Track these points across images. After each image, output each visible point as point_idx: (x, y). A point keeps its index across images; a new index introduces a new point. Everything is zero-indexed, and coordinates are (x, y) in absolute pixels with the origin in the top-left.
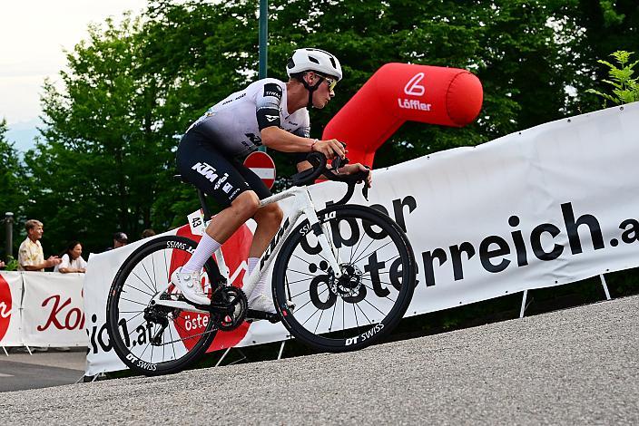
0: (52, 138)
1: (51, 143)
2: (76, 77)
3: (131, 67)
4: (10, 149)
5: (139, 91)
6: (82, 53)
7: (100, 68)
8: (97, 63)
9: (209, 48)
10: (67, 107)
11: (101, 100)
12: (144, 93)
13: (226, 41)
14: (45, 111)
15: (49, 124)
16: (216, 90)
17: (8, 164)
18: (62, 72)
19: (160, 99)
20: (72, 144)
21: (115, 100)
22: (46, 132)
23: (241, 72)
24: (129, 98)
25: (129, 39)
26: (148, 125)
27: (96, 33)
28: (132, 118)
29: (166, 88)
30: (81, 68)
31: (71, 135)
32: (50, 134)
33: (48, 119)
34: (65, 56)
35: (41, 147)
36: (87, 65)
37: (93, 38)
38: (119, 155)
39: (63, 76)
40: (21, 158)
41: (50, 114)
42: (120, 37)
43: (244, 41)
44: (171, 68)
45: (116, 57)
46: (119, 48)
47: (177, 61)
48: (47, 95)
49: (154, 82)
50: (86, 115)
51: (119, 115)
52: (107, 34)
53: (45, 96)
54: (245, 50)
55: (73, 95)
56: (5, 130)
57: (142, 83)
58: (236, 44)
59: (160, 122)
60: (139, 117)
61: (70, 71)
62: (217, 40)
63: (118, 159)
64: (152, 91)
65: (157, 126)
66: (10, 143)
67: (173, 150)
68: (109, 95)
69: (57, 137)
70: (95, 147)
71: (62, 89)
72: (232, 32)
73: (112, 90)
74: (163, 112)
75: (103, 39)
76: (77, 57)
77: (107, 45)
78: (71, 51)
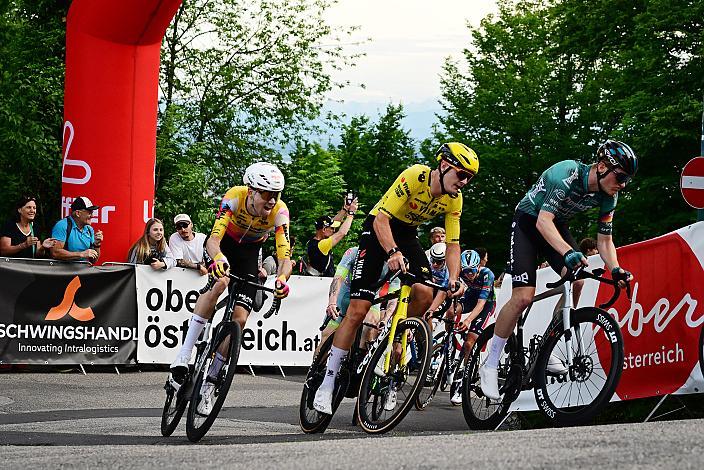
0: (452, 127)
1: (451, 132)
2: (481, 57)
3: (545, 46)
4: (405, 138)
5: (553, 74)
6: (489, 29)
7: (508, 49)
8: (505, 39)
9: (639, 26)
10: (471, 92)
11: (510, 83)
12: (559, 76)
13: (660, 18)
14: (445, 95)
15: (450, 111)
16: (645, 75)
17: (402, 155)
18: (466, 50)
19: (577, 84)
20: (474, 133)
21: (526, 85)
22: (446, 119)
23: (676, 54)
24: (541, 83)
25: (543, 13)
26: (562, 115)
27: (506, 6)
28: (544, 105)
29: (584, 72)
30: (487, 47)
31: (475, 124)
32: (450, 122)
33: (448, 104)
34: (470, 32)
35: (439, 136)
36: (494, 43)
37: (503, 12)
38: (528, 148)
39: (467, 56)
40: (417, 148)
41: (450, 98)
42: (533, 10)
43: (680, 18)
44: (593, 49)
45: (527, 34)
46: (531, 23)
47: (601, 42)
48: (448, 77)
49: (571, 64)
50: (491, 101)
51: (530, 102)
52: (518, 7)
53: (446, 78)
54: (681, 29)
55: (477, 77)
56: (401, 117)
57: (557, 65)
58: (671, 22)
59: (576, 111)
60: (551, 104)
61: (475, 50)
62: (649, 17)
63: (525, 152)
64: (570, 70)
65: (572, 115)
66: (405, 131)
67: (590, 144)
68: (518, 78)
69: (458, 125)
70: (500, 137)
71: (465, 69)
72: (666, 8)
73: (523, 72)
74: (580, 99)
75: (514, 13)
76: (483, 33)
77: (517, 20)
78: (476, 25)
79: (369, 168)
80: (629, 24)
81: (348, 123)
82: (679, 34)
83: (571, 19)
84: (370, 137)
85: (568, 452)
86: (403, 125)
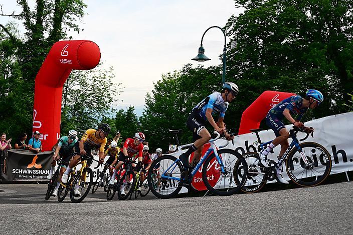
1: (148, 114)
2: (157, 93)
3: (176, 90)
4: (135, 116)
5: (178, 98)
6: (160, 84)
7: (165, 90)
8: (164, 88)
9: (203, 84)
10: (154, 103)
11: (166, 100)
12: (180, 98)
14: (146, 104)
15: (148, 108)
17: (134, 121)
18: (153, 91)
19: (185, 101)
20: (155, 115)
21: (170, 101)
24: (175, 100)
25: (175, 80)
26: (181, 109)
28: (175, 107)
29: (187, 97)
30: (159, 90)
31: (155, 112)
32: (148, 111)
34: (154, 85)
35: (145, 115)
36: (161, 88)
37: (164, 79)
38: (171, 119)
40: (138, 119)
41: (148, 105)
42: (172, 79)
44: (190, 91)
45: (171, 86)
46: (172, 83)
47: (192, 88)
49: (184, 95)
50: (160, 105)
51: (171, 106)
52: (168, 78)
53: (147, 99)
55: (156, 98)
56: (134, 110)
57: (179, 95)
58: (212, 83)
59: (185, 108)
60: (177, 107)
61: (155, 90)
62: (206, 81)
64: (182, 98)
65: (184, 110)
66: (135, 114)
68: (168, 99)
69: (150, 113)
70: (163, 116)
71: (152, 96)
72: (211, 79)
73: (169, 97)
74: (186, 105)
75: (167, 80)
76: (158, 86)
77: (168, 82)
78: (156, 83)
79: (124, 125)
80: (201, 84)
81: (118, 112)
82: (215, 86)
83: (184, 82)
84: (124, 115)
85: (179, 203)
86: (134, 112)
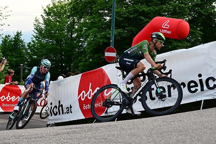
0: (37, 38)
1: (37, 40)
2: (46, 17)
3: (66, 14)
4: (22, 42)
5: (69, 23)
6: (49, 9)
7: (55, 15)
8: (54, 12)
9: (94, 9)
10: (43, 28)
11: (55, 25)
12: (71, 23)
13: (100, 7)
14: (35, 29)
15: (37, 34)
16: (96, 24)
17: (22, 47)
18: (42, 15)
19: (76, 26)
20: (44, 41)
21: (60, 26)
22: (35, 36)
23: (105, 18)
24: (65, 25)
25: (66, 5)
26: (72, 35)
27: (54, 2)
28: (66, 32)
29: (78, 22)
30: (48, 14)
32: (37, 37)
33: (36, 31)
35: (33, 41)
36: (51, 13)
37: (53, 4)
38: (61, 45)
39: (42, 17)
40: (26, 45)
42: (63, 3)
43: (106, 7)
44: (80, 16)
45: (61, 10)
46: (62, 7)
47: (83, 13)
48: (36, 23)
49: (74, 20)
51: (61, 31)
52: (58, 2)
53: (35, 23)
54: (107, 10)
55: (45, 23)
56: (21, 35)
57: (70, 20)
58: (104, 8)
59: (76, 34)
60: (68, 32)
61: (44, 15)
62: (97, 6)
63: (60, 46)
64: (73, 23)
65: (74, 35)
66: (22, 40)
67: (80, 44)
68: (58, 24)
69: (39, 38)
70: (52, 42)
71: (41, 21)
72: (102, 3)
73: (59, 22)
74: (77, 31)
75: (57, 4)
76: (47, 10)
77: (58, 6)
78: (45, 8)
79: (11, 51)
80: (92, 9)
81: (4, 37)
82: (106, 12)
83: (74, 7)
84: (11, 41)
86: (22, 38)
